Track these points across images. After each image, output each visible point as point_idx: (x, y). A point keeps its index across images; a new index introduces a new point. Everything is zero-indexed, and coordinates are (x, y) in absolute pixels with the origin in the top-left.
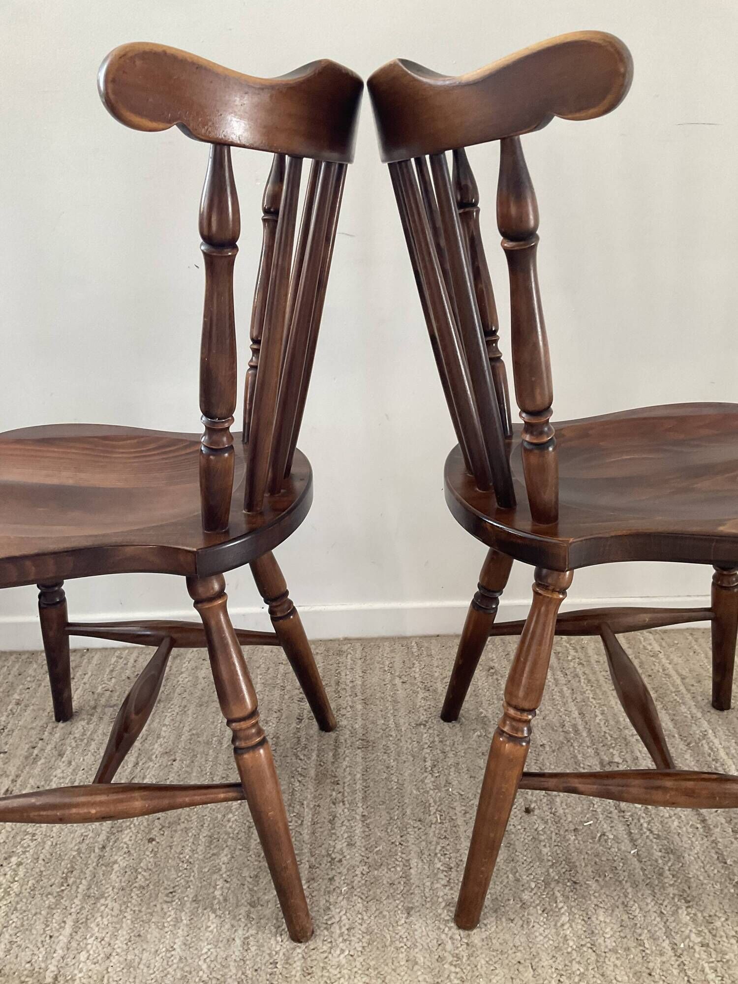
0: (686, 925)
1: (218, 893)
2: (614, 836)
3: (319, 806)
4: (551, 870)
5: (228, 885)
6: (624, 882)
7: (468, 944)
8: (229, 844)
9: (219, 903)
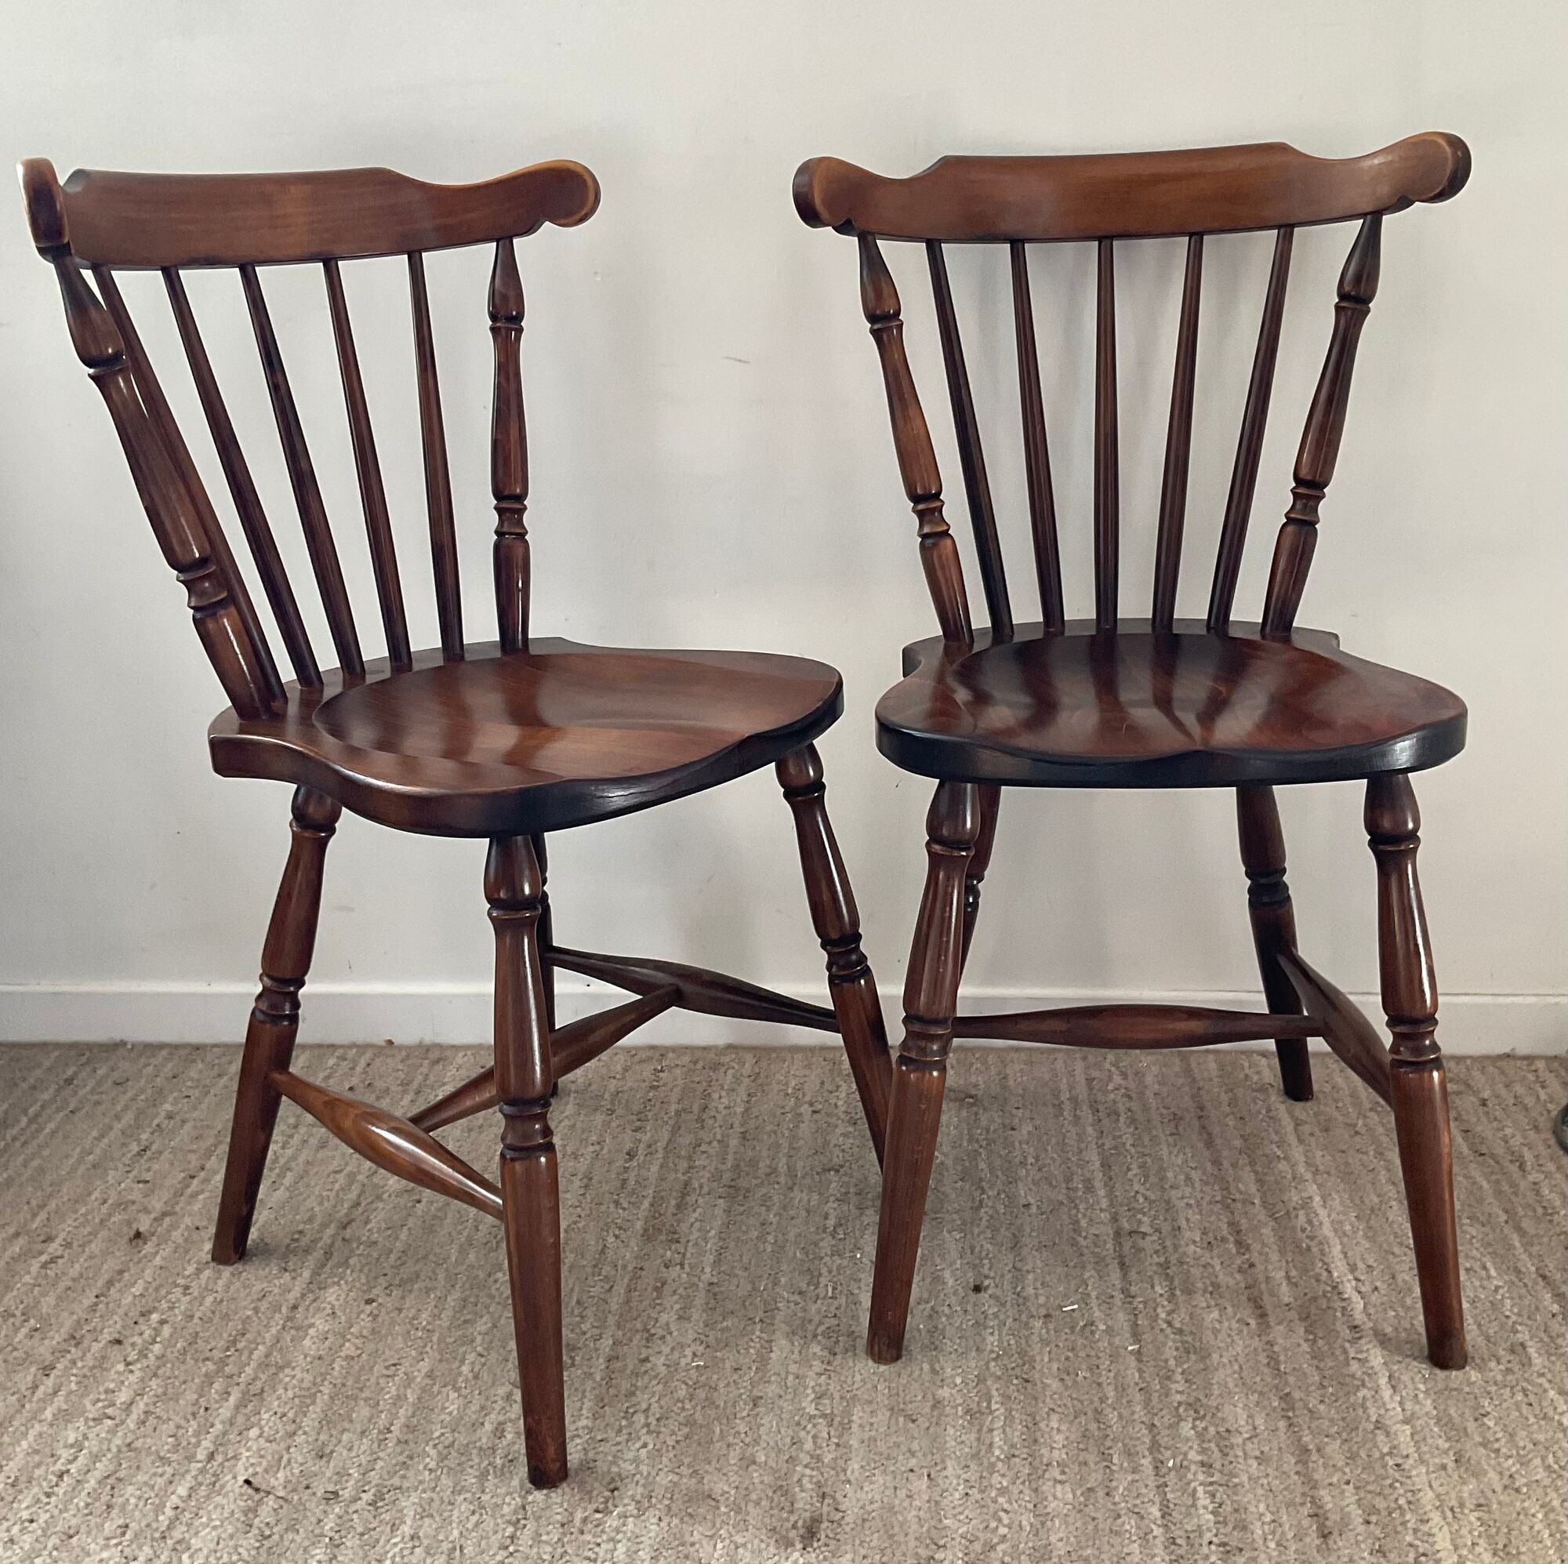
0: (1188, 1440)
1: (465, 1369)
2: (1108, 1326)
3: (641, 1269)
4: (993, 1364)
5: (483, 1360)
6: (1105, 1385)
7: (838, 1445)
8: (491, 1310)
9: (466, 1381)
